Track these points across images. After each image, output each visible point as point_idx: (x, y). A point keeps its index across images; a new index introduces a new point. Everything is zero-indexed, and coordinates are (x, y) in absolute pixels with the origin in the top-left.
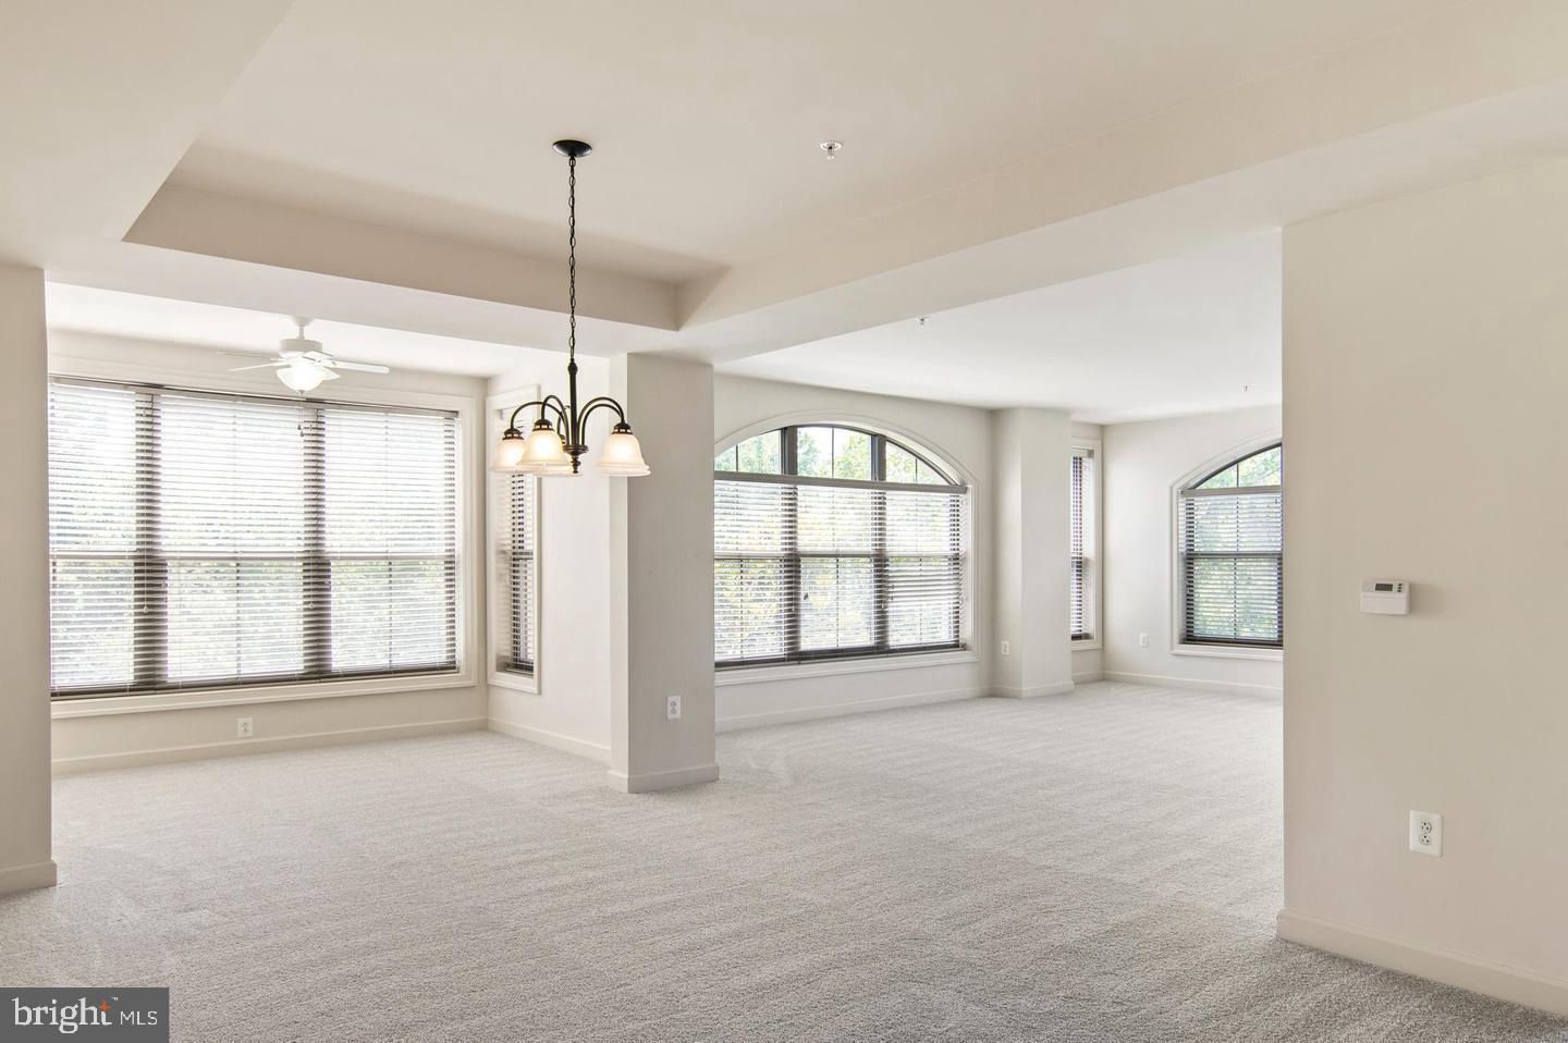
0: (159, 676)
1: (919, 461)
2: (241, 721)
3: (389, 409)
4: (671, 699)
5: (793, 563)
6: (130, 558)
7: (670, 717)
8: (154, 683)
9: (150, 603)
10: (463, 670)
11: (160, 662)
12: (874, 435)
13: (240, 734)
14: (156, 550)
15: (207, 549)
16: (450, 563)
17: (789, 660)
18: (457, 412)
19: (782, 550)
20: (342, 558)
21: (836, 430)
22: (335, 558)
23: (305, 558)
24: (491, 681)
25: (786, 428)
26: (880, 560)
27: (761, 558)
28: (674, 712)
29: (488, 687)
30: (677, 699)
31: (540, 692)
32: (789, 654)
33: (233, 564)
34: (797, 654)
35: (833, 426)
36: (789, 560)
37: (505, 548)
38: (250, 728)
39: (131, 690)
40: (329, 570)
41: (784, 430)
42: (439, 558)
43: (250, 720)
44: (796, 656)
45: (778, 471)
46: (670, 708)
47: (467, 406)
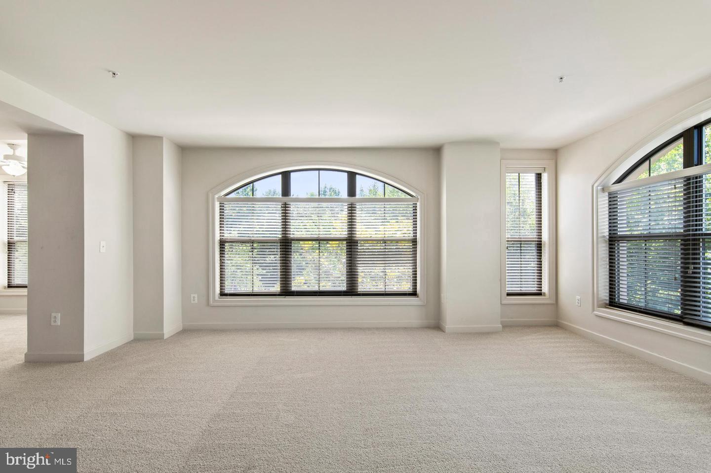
1: (386, 185)
7: (53, 324)
12: (348, 172)
19: (278, 237)
21: (320, 171)
25: (282, 173)
26: (351, 243)
30: (58, 315)
35: (319, 170)
45: (279, 196)
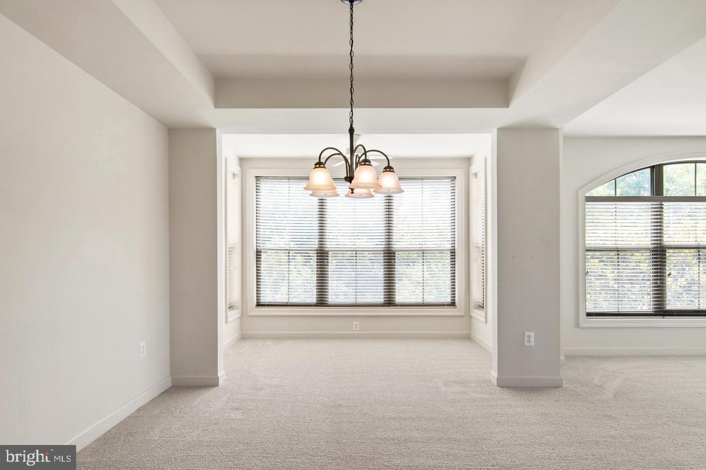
0: (326, 301)
2: (354, 323)
3: (422, 179)
4: (527, 334)
5: (659, 253)
6: (315, 250)
7: (526, 344)
8: (324, 304)
9: (321, 270)
10: (458, 307)
11: (325, 295)
13: (354, 329)
14: (324, 247)
15: (340, 246)
16: (453, 252)
17: (655, 315)
18: (455, 177)
19: (652, 244)
20: (400, 251)
21: (698, 164)
22: (397, 251)
23: (385, 250)
24: (472, 314)
25: (654, 166)
27: (638, 250)
28: (529, 341)
29: (471, 317)
30: (532, 334)
31: (486, 322)
32: (655, 311)
33: (355, 252)
34: (661, 311)
35: (696, 162)
36: (655, 251)
37: (478, 245)
38: (358, 327)
39: (314, 306)
40: (395, 256)
41: (652, 168)
42: (447, 250)
43: (358, 323)
44: (661, 312)
45: (647, 193)
46: (526, 339)
47: (459, 174)
